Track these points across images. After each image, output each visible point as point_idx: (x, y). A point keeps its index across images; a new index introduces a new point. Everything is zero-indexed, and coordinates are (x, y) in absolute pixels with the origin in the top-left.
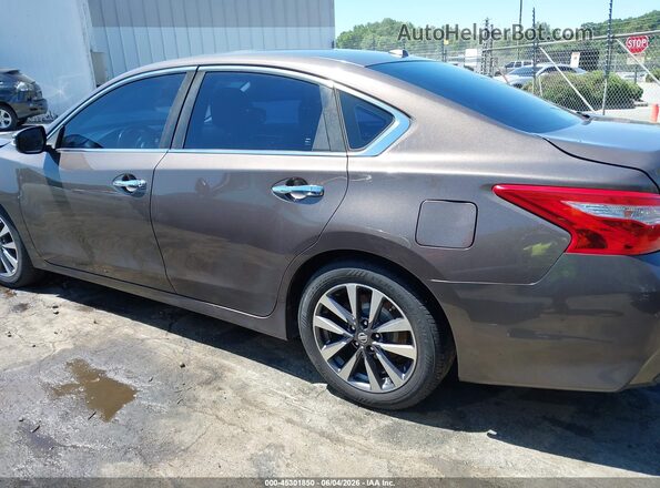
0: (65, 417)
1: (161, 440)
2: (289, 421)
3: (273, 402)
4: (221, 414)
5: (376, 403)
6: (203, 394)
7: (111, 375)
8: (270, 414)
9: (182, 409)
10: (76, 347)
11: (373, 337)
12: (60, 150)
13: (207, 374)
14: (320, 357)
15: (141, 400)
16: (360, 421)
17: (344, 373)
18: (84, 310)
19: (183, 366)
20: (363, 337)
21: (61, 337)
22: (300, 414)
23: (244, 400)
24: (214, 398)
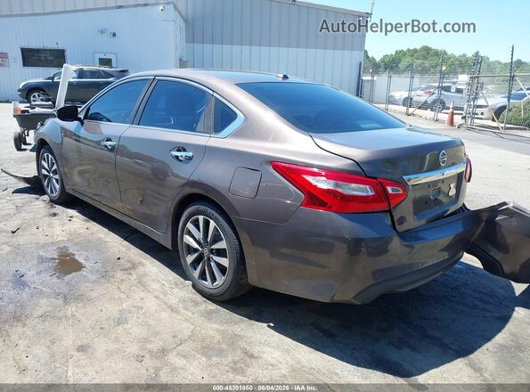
0: (39, 273)
1: (80, 293)
2: (157, 297)
3: (154, 286)
4: (121, 287)
5: (210, 295)
6: (119, 275)
7: (76, 257)
8: (149, 291)
9: (103, 280)
10: (69, 240)
11: (211, 251)
12: (85, 121)
13: (129, 265)
14: (185, 261)
15: (84, 272)
16: (196, 304)
17: (196, 274)
18: (86, 221)
19: (119, 259)
20: (206, 251)
21: (64, 233)
22: (165, 294)
23: (140, 282)
24: (124, 277)
